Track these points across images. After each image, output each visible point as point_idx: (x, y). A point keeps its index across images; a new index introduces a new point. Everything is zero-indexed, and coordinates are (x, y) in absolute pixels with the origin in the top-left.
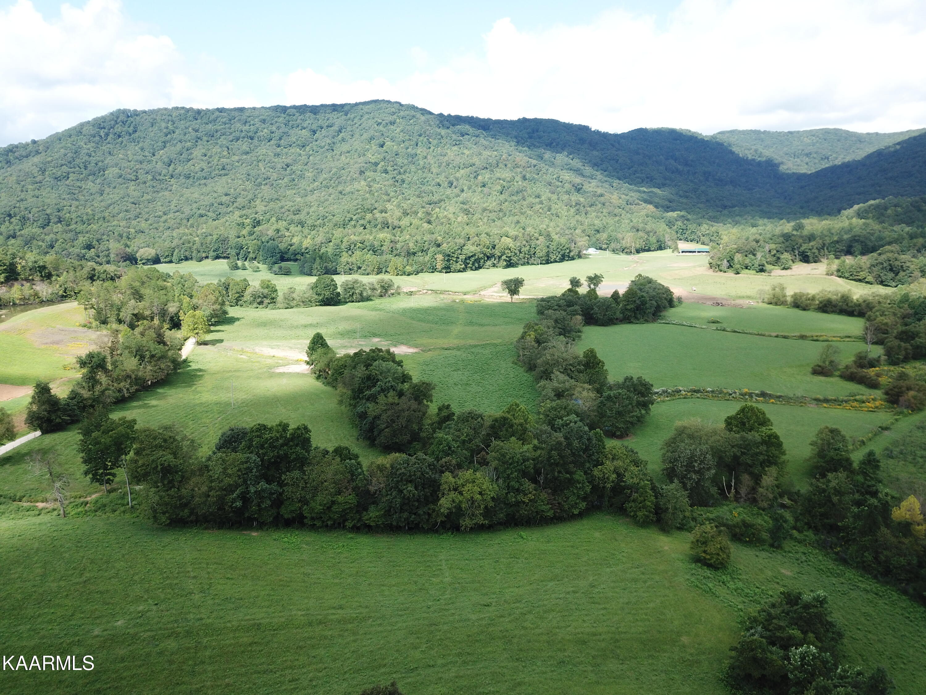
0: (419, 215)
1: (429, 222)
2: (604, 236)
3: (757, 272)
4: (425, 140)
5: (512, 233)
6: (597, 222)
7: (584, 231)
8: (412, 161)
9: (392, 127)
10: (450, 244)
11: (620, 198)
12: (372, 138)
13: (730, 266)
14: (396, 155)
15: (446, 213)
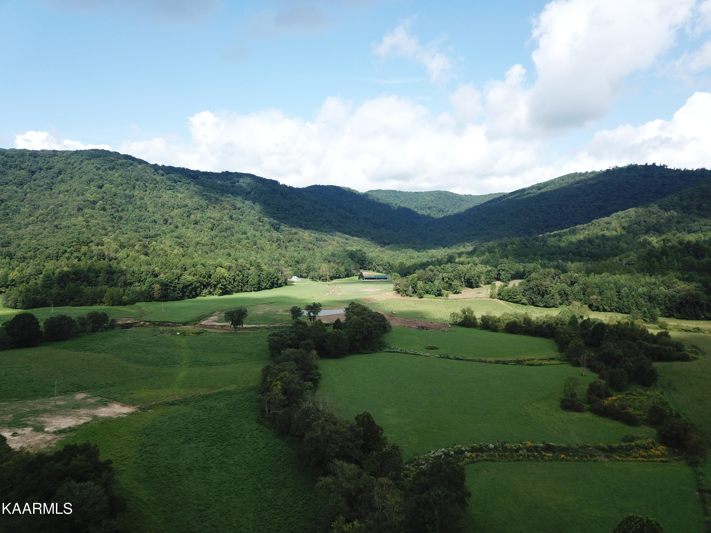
0: (136, 247)
1: (146, 254)
2: (303, 266)
3: (436, 296)
4: (142, 184)
5: (226, 264)
6: (296, 254)
7: (286, 262)
8: (130, 201)
9: (111, 172)
10: (167, 275)
11: (311, 236)
12: (91, 180)
13: (414, 292)
14: (114, 195)
15: (162, 246)
